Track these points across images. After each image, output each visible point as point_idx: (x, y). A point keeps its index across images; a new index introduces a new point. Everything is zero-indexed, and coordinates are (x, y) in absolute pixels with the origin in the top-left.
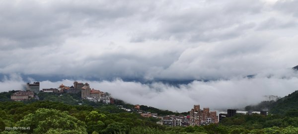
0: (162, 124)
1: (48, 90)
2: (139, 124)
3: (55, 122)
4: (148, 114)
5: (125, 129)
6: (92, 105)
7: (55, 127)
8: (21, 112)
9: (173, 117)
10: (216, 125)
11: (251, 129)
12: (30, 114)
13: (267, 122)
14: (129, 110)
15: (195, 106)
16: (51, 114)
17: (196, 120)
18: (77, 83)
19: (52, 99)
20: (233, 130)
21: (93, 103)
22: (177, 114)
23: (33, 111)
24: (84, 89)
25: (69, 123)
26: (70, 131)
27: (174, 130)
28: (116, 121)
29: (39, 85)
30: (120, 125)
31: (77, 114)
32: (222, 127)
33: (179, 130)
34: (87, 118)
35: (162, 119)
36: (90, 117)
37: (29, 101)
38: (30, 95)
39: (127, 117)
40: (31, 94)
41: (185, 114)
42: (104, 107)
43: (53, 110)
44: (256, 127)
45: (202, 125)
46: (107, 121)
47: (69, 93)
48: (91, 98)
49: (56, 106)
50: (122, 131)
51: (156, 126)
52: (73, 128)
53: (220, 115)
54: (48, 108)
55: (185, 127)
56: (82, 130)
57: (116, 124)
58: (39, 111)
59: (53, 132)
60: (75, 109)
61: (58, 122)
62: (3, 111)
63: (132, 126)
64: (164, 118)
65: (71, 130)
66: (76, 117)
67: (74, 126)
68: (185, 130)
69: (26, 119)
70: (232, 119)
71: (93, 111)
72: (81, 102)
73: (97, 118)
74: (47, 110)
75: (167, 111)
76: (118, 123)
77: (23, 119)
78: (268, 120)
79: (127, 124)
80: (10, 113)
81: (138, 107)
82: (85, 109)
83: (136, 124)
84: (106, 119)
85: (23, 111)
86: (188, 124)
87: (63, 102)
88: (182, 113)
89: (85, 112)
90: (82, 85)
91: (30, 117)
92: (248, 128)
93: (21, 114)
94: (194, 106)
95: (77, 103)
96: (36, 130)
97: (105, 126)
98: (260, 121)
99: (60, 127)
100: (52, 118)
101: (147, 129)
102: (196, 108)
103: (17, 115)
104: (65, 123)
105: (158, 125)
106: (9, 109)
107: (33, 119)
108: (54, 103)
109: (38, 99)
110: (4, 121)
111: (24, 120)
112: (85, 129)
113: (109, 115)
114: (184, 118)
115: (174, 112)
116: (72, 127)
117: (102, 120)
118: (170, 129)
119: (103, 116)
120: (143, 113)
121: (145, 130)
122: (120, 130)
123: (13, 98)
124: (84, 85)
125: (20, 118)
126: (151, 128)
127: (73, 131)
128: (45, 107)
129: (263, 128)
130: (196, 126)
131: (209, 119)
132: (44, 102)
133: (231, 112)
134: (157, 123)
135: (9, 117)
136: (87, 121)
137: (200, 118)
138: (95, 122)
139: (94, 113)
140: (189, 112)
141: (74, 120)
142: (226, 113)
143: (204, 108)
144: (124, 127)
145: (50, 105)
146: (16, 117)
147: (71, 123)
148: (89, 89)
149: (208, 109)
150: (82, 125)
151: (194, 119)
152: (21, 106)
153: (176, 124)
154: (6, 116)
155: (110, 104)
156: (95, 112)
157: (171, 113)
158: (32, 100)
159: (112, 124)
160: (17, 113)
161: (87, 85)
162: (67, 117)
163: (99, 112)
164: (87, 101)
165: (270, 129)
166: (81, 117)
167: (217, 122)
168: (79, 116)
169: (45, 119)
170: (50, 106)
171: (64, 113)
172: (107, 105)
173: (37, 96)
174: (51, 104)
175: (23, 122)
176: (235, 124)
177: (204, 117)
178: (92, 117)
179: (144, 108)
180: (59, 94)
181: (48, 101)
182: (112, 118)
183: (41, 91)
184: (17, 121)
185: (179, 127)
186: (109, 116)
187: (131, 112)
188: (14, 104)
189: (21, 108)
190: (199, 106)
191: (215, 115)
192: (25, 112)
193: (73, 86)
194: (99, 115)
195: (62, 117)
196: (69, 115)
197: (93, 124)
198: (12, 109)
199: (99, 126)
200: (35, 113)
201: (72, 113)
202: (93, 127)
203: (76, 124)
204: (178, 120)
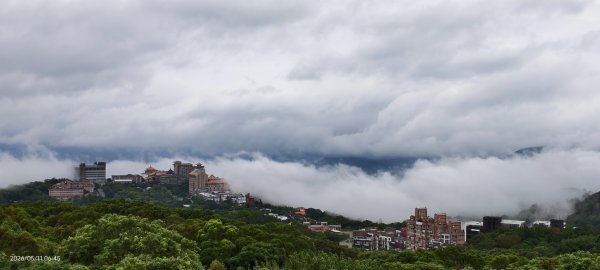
0: (350, 245)
1: (122, 177)
2: (305, 247)
3: (137, 242)
4: (322, 227)
5: (276, 256)
6: (211, 208)
7: (136, 252)
8: (70, 221)
9: (373, 232)
10: (460, 248)
11: (531, 258)
12: (86, 226)
13: (564, 241)
14: (285, 218)
15: (417, 211)
16: (129, 225)
17: (420, 239)
18: (180, 163)
19: (131, 197)
20: (494, 259)
21: (211, 204)
22: (381, 227)
23: (93, 219)
24: (194, 176)
25: (165, 244)
26: (165, 259)
27: (374, 258)
28: (259, 239)
29: (104, 168)
30: (267, 248)
31: (181, 226)
32: (473, 252)
33: (385, 258)
34: (201, 233)
35: (351, 236)
36: (206, 231)
37: (84, 201)
38: (87, 189)
39: (278, 231)
40: (89, 185)
41: (398, 226)
42: (234, 212)
43: (133, 218)
44: (542, 253)
45: (432, 249)
46: (242, 239)
47: (165, 185)
48: (207, 195)
49: (138, 209)
50: (269, 259)
51: (338, 251)
52: (173, 254)
54: (123, 213)
55: (397, 252)
56: (192, 258)
57: (259, 246)
58: (106, 220)
60: (177, 216)
61: (144, 243)
62: (33, 220)
63: (290, 250)
64: (355, 235)
65: (168, 257)
66: (179, 231)
67: (175, 250)
68: (398, 259)
69: (80, 236)
70: (493, 236)
71: (211, 220)
72: (188, 202)
73: (222, 234)
74: (125, 218)
76: (261, 243)
77: (73, 236)
78: (566, 238)
79: (281, 246)
80: (48, 224)
81: (303, 212)
82: (196, 215)
83: (299, 247)
84: (239, 235)
85: (74, 219)
86: (403, 247)
87: (151, 202)
88: (392, 225)
89: (196, 223)
90: (190, 167)
91: (87, 231)
92: (524, 254)
93: (69, 226)
94: (417, 209)
95: (180, 204)
96: (100, 257)
97: (237, 250)
98: (549, 241)
99: (146, 252)
100: (131, 234)
101: (322, 257)
102: (420, 213)
103: (61, 228)
104: (157, 243)
105: (343, 249)
106: (46, 216)
107: (94, 236)
108: (135, 204)
109: (103, 195)
110: (35, 239)
111: (76, 238)
112: (197, 256)
113: (243, 227)
114: (396, 235)
115: (374, 221)
116: (171, 252)
117: (230, 237)
118: (367, 256)
119: (232, 230)
120: (312, 224)
121: (315, 258)
122: (266, 257)
123: (53, 193)
124: (195, 167)
125: (68, 234)
126: (328, 253)
127: (173, 259)
128: (117, 211)
129: (557, 254)
130: (419, 250)
131: (447, 237)
132: (114, 202)
133: (491, 223)
134: (342, 244)
135: (46, 232)
136: (199, 241)
137: (427, 234)
138: (216, 242)
139: (215, 225)
140: (405, 223)
141: (175, 238)
142: (482, 224)
143: (436, 215)
144: (273, 252)
145: (127, 207)
146: (59, 232)
147: (169, 243)
148: (203, 175)
149: (444, 217)
150: (192, 247)
151: (415, 236)
152: (70, 210)
153: (380, 245)
154: (40, 230)
155: (247, 205)
156: (216, 221)
157: (368, 224)
158: (92, 199)
159: (252, 246)
160: (61, 224)
161: (200, 167)
162: (161, 232)
163: (224, 222)
164: (200, 201)
165: (571, 256)
166: (189, 231)
167: (461, 243)
168: (185, 230)
169: (118, 236)
170: (126, 211)
171: (155, 224)
172: (239, 208)
173: (100, 190)
174: (129, 206)
175: (74, 241)
176: (498, 247)
177: (435, 232)
178: (211, 232)
179: (315, 215)
180: (145, 187)
181: (123, 201)
182: (250, 234)
183: (109, 180)
184: (61, 239)
185: (384, 253)
186: (244, 230)
187: (287, 221)
188: (56, 205)
189: (70, 214)
190: (425, 211)
191: (457, 228)
192: (76, 222)
193: (173, 169)
194: (224, 227)
195: (152, 231)
196: (165, 227)
197: (212, 246)
198: (51, 216)
199: (225, 250)
200: (97, 224)
201: (172, 223)
202: (212, 251)
203: (178, 245)
204: (384, 237)
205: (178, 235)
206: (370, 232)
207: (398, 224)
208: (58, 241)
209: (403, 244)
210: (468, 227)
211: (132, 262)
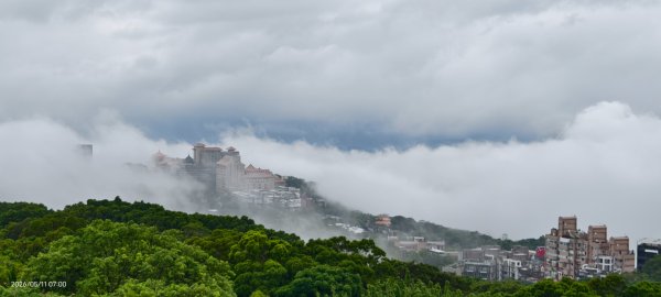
0: (459, 273)
2: (391, 273)
3: (140, 262)
4: (416, 243)
5: (347, 286)
7: (140, 275)
9: (493, 252)
10: (627, 277)
12: (65, 238)
14: (360, 230)
15: (563, 221)
16: (130, 236)
17: (565, 264)
18: (203, 147)
22: (506, 245)
23: (74, 228)
24: (222, 166)
25: (183, 266)
26: (185, 288)
27: (497, 291)
28: (322, 261)
30: (334, 273)
31: (205, 240)
32: (646, 282)
34: (235, 250)
35: (460, 258)
36: (242, 247)
41: (531, 243)
43: (134, 226)
45: (585, 279)
46: (295, 261)
48: (243, 194)
49: (140, 215)
50: (338, 291)
51: (441, 279)
52: (195, 281)
53: (642, 248)
54: (119, 220)
55: (530, 283)
56: (222, 286)
57: (323, 271)
58: (94, 228)
59: (137, 290)
60: (198, 225)
61: (153, 264)
63: (368, 276)
64: (466, 256)
65: (189, 284)
66: (203, 248)
67: (196, 274)
69: (55, 252)
71: (251, 232)
73: (265, 252)
74: (123, 226)
75: (474, 235)
76: (326, 267)
77: (46, 252)
79: (355, 271)
80: (8, 236)
81: (387, 222)
82: (226, 224)
84: (292, 254)
85: (46, 228)
86: (538, 274)
88: (523, 242)
89: (227, 235)
90: (217, 153)
91: (67, 244)
93: (39, 239)
94: (560, 218)
96: (85, 283)
97: (289, 276)
99: (157, 276)
100: (132, 250)
101: (419, 288)
102: (567, 224)
103: (27, 240)
104: (171, 264)
105: (449, 277)
106: (5, 223)
107: (76, 252)
111: (48, 256)
112: (230, 284)
114: (528, 258)
116: (191, 277)
117: (278, 256)
118: (485, 288)
119: (281, 246)
120: (400, 239)
121: (408, 290)
122: (333, 288)
124: (225, 153)
125: (36, 250)
126: (427, 283)
127: (196, 287)
128: (111, 217)
130: (566, 280)
131: (608, 261)
132: (106, 204)
134: (445, 269)
135: (5, 247)
136: (233, 261)
137: (576, 256)
138: (257, 264)
139: (256, 238)
140: (542, 240)
141: (197, 257)
143: (590, 227)
144: (343, 280)
145: (124, 211)
146: (24, 247)
147: (188, 264)
148: (238, 164)
149: (603, 230)
150: (222, 271)
151: (558, 259)
153: (504, 273)
156: (258, 233)
157: (486, 240)
159: (311, 271)
160: (27, 235)
161: (232, 152)
162: (177, 249)
163: (270, 235)
166: (217, 247)
167: (630, 270)
168: (212, 246)
169: (112, 254)
170: (123, 216)
171: (165, 235)
175: (46, 260)
177: (588, 253)
178: (250, 249)
179: (400, 223)
182: (308, 253)
185: (510, 284)
186: (299, 246)
187: (364, 235)
189: (40, 220)
190: (573, 221)
191: (623, 247)
192: (51, 233)
193: (192, 156)
194: (269, 242)
195: (164, 246)
196: (182, 241)
197: (251, 270)
198: (13, 224)
199: (270, 275)
200: (81, 236)
201: (191, 235)
202: (251, 277)
203: (202, 268)
204: (509, 261)
205: (202, 253)
206: (490, 252)
207: (532, 241)
208: (24, 260)
209: (539, 272)
210: (639, 247)
211: (135, 289)
